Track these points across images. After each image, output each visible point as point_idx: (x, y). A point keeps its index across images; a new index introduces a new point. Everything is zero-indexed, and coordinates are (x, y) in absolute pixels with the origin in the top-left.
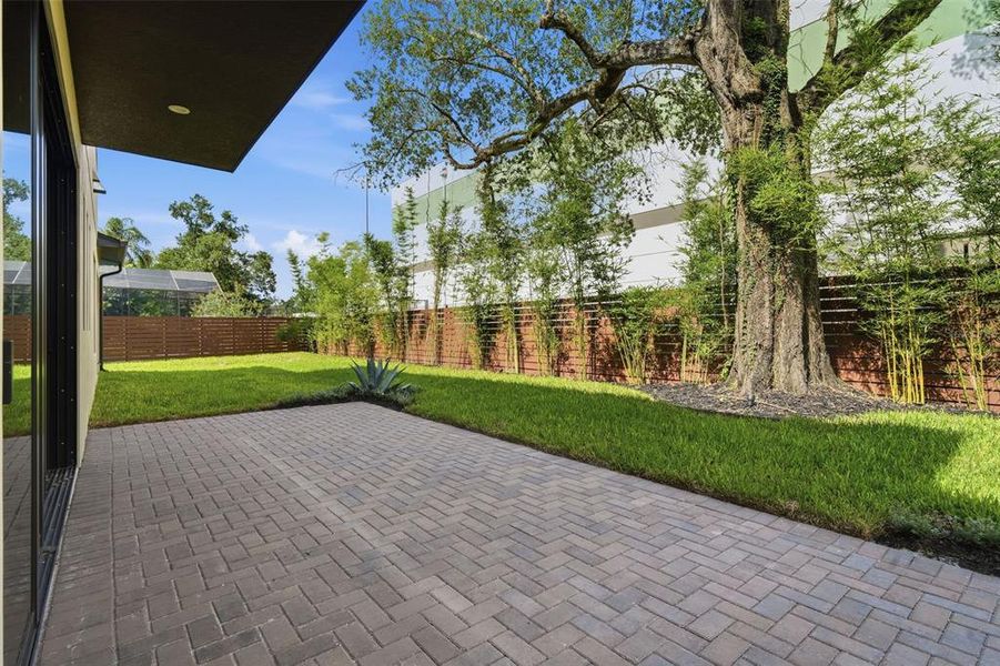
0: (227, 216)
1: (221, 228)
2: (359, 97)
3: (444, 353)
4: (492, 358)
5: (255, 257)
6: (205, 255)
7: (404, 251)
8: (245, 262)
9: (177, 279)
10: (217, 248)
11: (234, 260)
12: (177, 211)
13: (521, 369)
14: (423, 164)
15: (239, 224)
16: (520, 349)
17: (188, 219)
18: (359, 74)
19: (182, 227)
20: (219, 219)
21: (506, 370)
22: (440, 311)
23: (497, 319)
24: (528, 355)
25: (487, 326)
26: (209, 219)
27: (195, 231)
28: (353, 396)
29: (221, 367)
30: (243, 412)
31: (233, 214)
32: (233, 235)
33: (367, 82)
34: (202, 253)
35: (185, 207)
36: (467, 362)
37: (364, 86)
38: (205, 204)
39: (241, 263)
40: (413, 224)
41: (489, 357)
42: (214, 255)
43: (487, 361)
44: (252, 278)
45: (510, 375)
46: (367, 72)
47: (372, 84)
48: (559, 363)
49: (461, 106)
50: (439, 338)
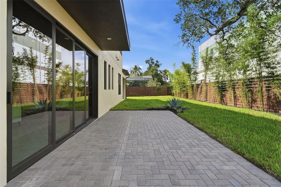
0: (157, 62)
1: (156, 65)
2: (178, 22)
3: (208, 97)
4: (224, 100)
5: (163, 71)
6: (152, 72)
7: (195, 66)
8: (161, 73)
9: (144, 77)
10: (155, 70)
11: (159, 72)
12: (147, 62)
13: (236, 105)
14: (202, 37)
15: (160, 63)
16: (235, 97)
17: (149, 63)
18: (176, 16)
19: (148, 65)
20: (155, 63)
21: (229, 104)
22: (207, 83)
23: (225, 86)
24: (238, 100)
25: (222, 88)
26: (153, 63)
27: (150, 66)
28: (167, 109)
29: (150, 99)
30: (139, 110)
31: (158, 61)
32: (158, 66)
33: (179, 17)
34: (152, 71)
35: (148, 61)
36: (215, 101)
37: (178, 18)
38: (152, 59)
39: (160, 73)
40: (195, 57)
41: (223, 99)
42: (154, 71)
43: (222, 101)
44: (163, 76)
45: (230, 107)
46: (179, 14)
47: (181, 17)
48: (252, 103)
49: (214, 15)
50: (206, 92)
